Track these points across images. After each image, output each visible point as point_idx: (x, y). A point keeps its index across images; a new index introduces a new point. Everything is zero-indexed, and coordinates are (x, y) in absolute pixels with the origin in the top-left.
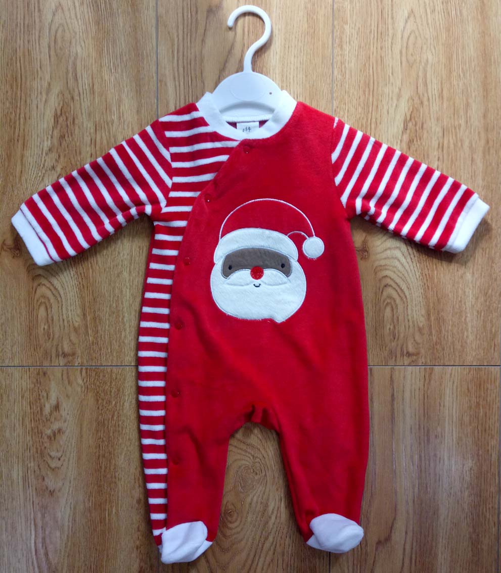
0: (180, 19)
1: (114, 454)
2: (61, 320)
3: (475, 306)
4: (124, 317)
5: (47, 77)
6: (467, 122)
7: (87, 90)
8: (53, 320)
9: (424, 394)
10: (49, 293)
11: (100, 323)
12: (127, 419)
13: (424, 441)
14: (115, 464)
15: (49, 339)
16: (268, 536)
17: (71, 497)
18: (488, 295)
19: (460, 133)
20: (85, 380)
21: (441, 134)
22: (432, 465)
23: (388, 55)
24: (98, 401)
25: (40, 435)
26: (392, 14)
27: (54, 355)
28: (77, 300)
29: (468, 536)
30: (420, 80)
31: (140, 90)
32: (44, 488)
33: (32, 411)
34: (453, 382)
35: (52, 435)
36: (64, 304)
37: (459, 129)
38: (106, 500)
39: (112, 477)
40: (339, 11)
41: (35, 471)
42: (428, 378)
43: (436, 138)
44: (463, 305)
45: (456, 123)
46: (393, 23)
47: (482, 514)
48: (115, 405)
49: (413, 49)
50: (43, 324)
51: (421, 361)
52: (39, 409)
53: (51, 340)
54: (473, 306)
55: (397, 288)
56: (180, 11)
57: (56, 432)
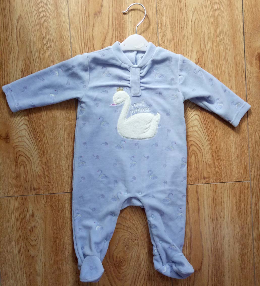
0: (81, 20)
1: (62, 237)
2: (32, 172)
3: (236, 152)
4: (63, 168)
5: (17, 52)
6: (226, 62)
7: (37, 57)
8: (28, 172)
9: (213, 197)
10: (25, 159)
11: (51, 172)
12: (68, 219)
13: (215, 220)
14: (63, 241)
15: (27, 182)
16: (141, 272)
17: (42, 259)
18: (242, 147)
19: (223, 67)
20: (46, 201)
21: (214, 69)
22: (219, 231)
23: (185, 30)
24: (52, 211)
25: (25, 229)
26: (186, 10)
27: (29, 190)
28: (39, 162)
29: (239, 265)
30: (202, 42)
31: (63, 55)
32: (29, 255)
33: (20, 217)
34: (228, 190)
35: (31, 229)
36: (33, 164)
37: (223, 65)
38: (60, 259)
39: (62, 248)
40: (159, 10)
41: (24, 248)
42: (215, 189)
43: (211, 70)
44: (230, 152)
45: (221, 62)
46: (187, 15)
47: (246, 254)
48: (61, 212)
49: (197, 27)
50: (23, 175)
51: (211, 180)
52: (24, 217)
53: (27, 183)
54: (235, 152)
55: (197, 146)
56: (81, 15)
57: (33, 227)
